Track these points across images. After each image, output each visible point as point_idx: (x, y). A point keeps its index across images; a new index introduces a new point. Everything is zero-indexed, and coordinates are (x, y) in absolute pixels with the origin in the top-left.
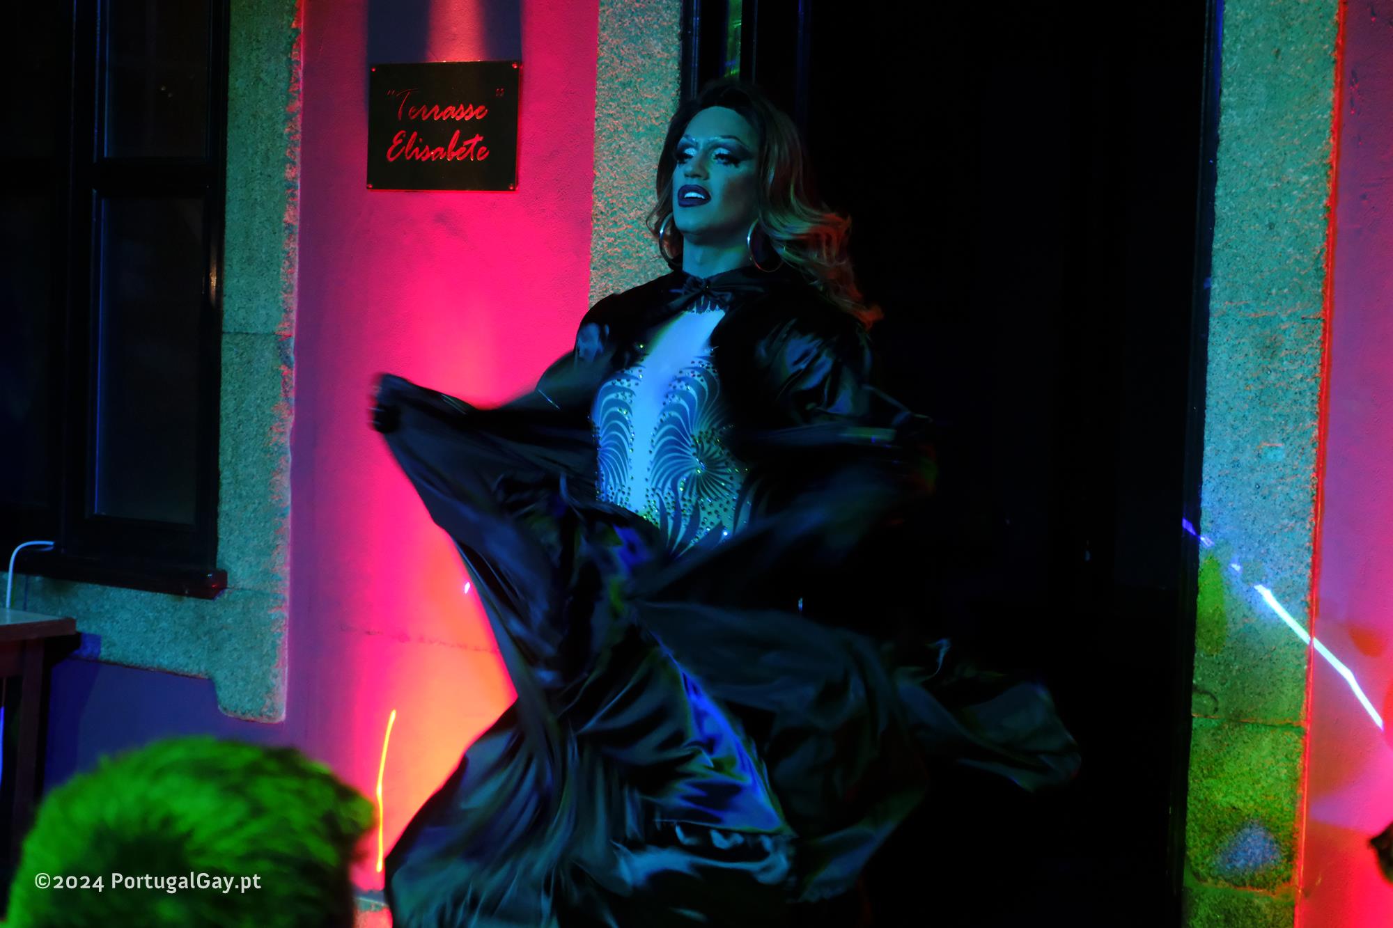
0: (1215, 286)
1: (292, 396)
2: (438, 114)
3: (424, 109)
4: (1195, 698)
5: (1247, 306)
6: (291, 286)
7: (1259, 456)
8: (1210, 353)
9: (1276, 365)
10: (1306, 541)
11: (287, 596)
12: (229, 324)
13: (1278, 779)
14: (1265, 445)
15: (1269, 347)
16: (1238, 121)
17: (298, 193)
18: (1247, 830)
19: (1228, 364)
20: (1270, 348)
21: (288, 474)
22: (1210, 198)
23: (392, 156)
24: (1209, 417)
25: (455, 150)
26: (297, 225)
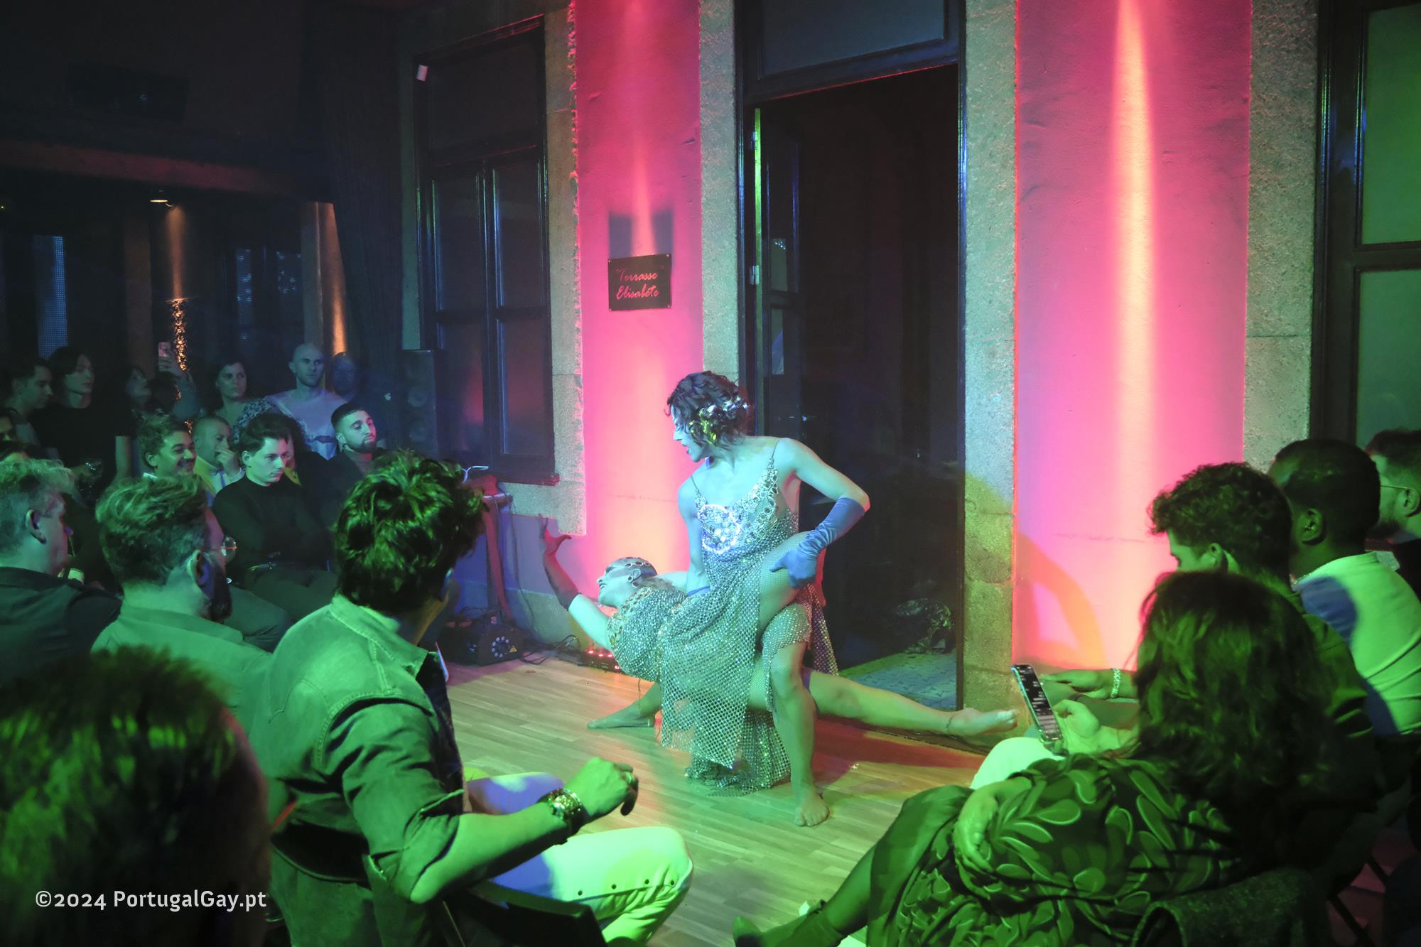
0: (968, 329)
1: (582, 399)
2: (637, 278)
3: (631, 276)
4: (967, 505)
5: (981, 336)
6: (579, 354)
7: (989, 400)
8: (967, 358)
9: (995, 360)
10: (1011, 435)
11: (584, 482)
12: (555, 371)
13: (1003, 536)
14: (992, 395)
15: (991, 353)
16: (973, 259)
17: (581, 315)
18: (991, 559)
19: (974, 361)
20: (993, 354)
21: (582, 432)
22: (963, 291)
23: (619, 296)
24: (966, 386)
25: (645, 291)
26: (580, 328)
